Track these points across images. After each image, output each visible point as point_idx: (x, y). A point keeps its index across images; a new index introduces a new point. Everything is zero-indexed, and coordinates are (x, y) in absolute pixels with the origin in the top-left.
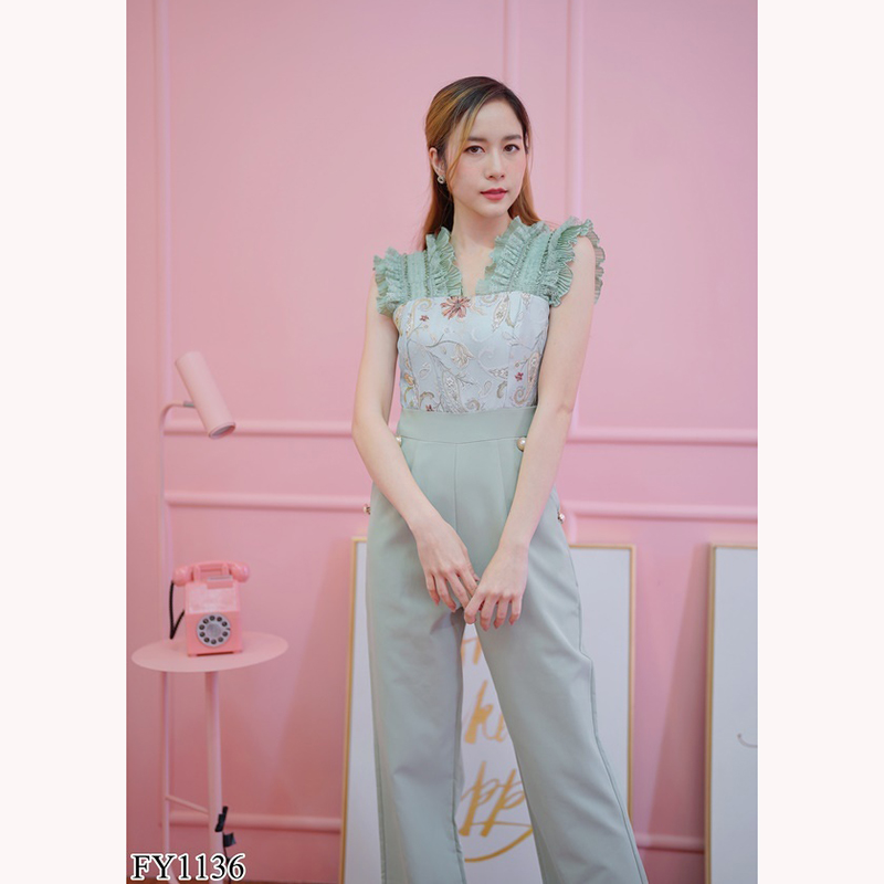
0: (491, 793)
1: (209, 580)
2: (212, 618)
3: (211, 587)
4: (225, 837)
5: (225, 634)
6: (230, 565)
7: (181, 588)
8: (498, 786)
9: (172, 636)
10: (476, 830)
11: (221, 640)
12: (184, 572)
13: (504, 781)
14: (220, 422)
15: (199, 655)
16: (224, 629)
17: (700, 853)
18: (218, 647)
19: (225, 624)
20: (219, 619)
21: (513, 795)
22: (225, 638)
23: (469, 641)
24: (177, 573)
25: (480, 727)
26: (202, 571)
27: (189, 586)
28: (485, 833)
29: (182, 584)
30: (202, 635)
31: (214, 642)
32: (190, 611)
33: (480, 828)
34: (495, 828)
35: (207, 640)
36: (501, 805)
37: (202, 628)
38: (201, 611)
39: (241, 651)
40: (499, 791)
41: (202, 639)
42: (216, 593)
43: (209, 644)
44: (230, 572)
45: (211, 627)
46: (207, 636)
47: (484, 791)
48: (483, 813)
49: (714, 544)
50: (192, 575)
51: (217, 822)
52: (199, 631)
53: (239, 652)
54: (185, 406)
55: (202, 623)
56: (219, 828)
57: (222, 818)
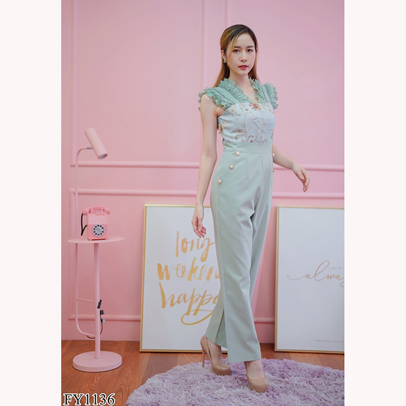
0: (197, 299)
1: (96, 213)
2: (98, 226)
3: (97, 215)
4: (100, 311)
5: (103, 232)
6: (103, 208)
7: (85, 216)
8: (200, 296)
9: (82, 235)
10: (192, 313)
11: (101, 234)
12: (87, 210)
13: (202, 295)
15: (93, 240)
16: (102, 230)
17: (273, 323)
18: (100, 237)
19: (103, 228)
20: (101, 226)
21: (206, 300)
23: (189, 242)
24: (84, 210)
25: (193, 274)
26: (94, 210)
27: (89, 215)
28: (195, 314)
29: (86, 214)
30: (95, 232)
31: (99, 235)
32: (90, 223)
33: (194, 312)
34: (199, 312)
35: (96, 234)
36: (201, 304)
37: (94, 229)
38: (93, 224)
40: (200, 298)
41: (94, 234)
42: (99, 217)
43: (97, 235)
44: (104, 210)
45: (98, 229)
47: (195, 299)
48: (194, 307)
49: (278, 206)
50: (90, 211)
51: (98, 305)
52: (93, 231)
53: (107, 239)
54: (88, 149)
55: (94, 227)
56: (99, 307)
57: (100, 303)
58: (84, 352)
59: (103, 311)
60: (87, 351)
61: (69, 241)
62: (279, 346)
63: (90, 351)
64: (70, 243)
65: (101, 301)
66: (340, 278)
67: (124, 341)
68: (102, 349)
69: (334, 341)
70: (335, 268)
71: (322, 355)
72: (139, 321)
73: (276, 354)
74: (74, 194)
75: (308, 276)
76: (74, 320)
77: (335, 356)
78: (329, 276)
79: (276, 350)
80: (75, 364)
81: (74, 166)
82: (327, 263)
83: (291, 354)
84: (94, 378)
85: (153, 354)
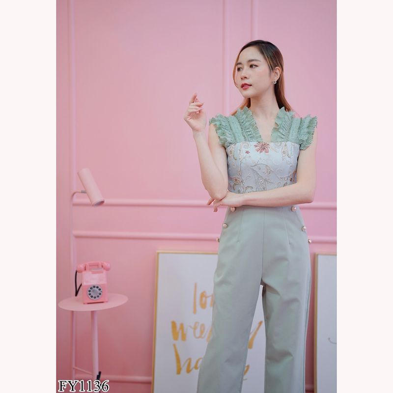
1: (93, 270)
2: (94, 287)
3: (93, 273)
5: (100, 294)
6: (102, 263)
7: (80, 274)
9: (76, 295)
11: (98, 297)
12: (82, 266)
14: (98, 199)
15: (88, 303)
16: (99, 292)
17: (312, 392)
18: (97, 300)
19: (100, 290)
20: (97, 287)
22: (100, 296)
23: (209, 297)
24: (79, 267)
26: (90, 266)
27: (84, 273)
29: (81, 272)
30: (90, 294)
31: (95, 298)
32: (84, 284)
35: (92, 297)
37: (90, 291)
38: (89, 284)
39: (107, 302)
41: (90, 296)
42: (96, 276)
43: (93, 298)
44: (102, 266)
45: (94, 291)
46: (92, 295)
50: (85, 267)
52: (89, 293)
54: (81, 192)
55: (89, 289)
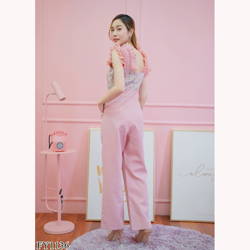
2: (60, 143)
3: (59, 136)
5: (63, 147)
6: (63, 131)
9: (49, 148)
11: (61, 148)
14: (62, 97)
15: (56, 152)
16: (62, 145)
18: (61, 150)
19: (62, 144)
20: (61, 143)
22: (62, 148)
24: (51, 133)
26: (57, 133)
27: (54, 136)
29: (52, 135)
31: (60, 148)
32: (54, 141)
35: (58, 148)
37: (57, 145)
38: (57, 141)
41: (57, 148)
43: (59, 149)
44: (63, 133)
45: (59, 145)
49: (173, 129)
50: (54, 133)
51: (59, 192)
52: (57, 146)
53: (65, 151)
54: (53, 94)
55: (57, 144)
56: (60, 194)
57: (61, 191)
58: (51, 221)
59: (62, 196)
60: (53, 221)
61: (41, 152)
62: (173, 218)
63: (55, 220)
64: (42, 154)
65: (61, 189)
66: (211, 175)
67: (76, 214)
68: (62, 219)
69: (207, 215)
70: (208, 169)
71: (199, 223)
72: (85, 201)
73: (171, 223)
74: (45, 122)
75: (191, 174)
76: (44, 200)
77: (208, 224)
78: (204, 174)
79: (171, 220)
80: (45, 229)
81: (44, 104)
82: (203, 166)
83: (180, 223)
84: (57, 239)
85: (94, 223)
